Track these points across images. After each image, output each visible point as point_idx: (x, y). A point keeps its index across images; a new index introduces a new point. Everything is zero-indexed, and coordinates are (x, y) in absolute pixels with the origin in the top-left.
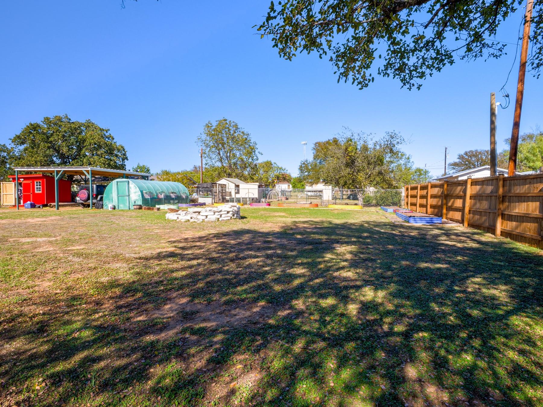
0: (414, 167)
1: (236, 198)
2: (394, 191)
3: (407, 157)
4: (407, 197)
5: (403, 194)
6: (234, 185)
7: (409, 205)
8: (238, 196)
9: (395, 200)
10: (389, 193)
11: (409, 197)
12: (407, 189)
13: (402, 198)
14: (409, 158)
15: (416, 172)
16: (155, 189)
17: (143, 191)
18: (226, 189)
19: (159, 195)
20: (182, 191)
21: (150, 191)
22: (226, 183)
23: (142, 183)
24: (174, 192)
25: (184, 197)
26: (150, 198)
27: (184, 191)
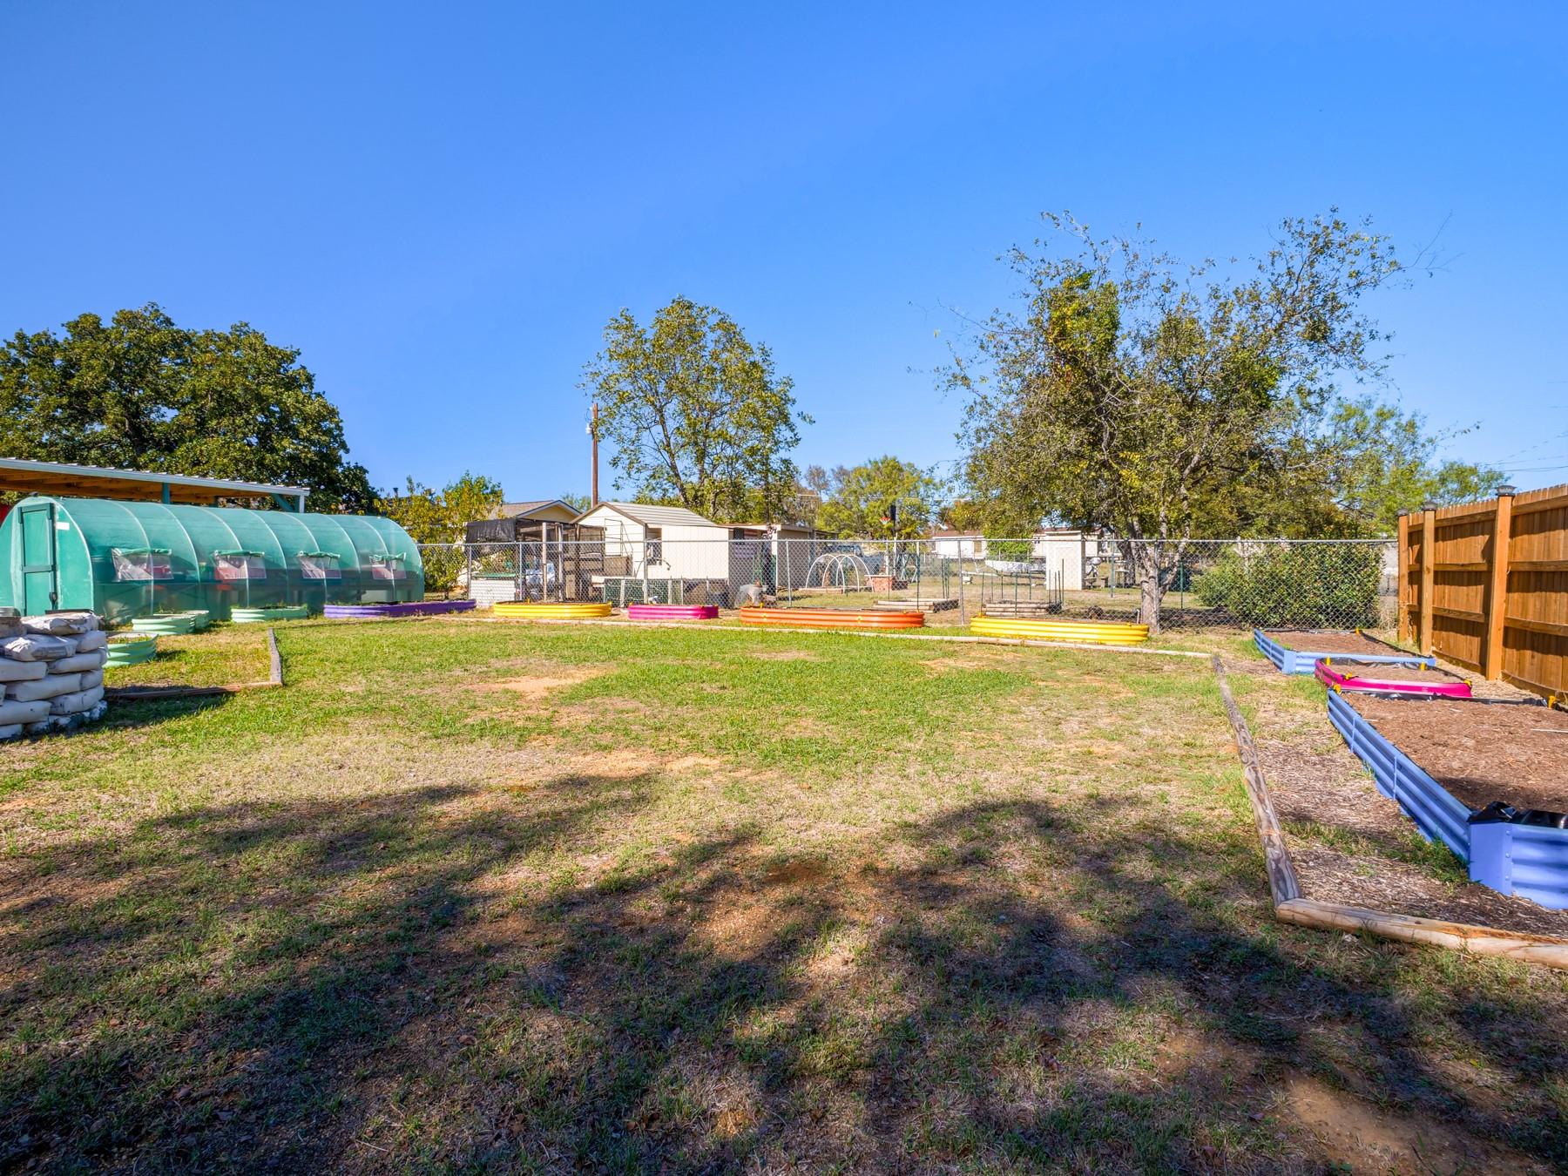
0: (1434, 464)
1: (650, 582)
2: (1339, 545)
3: (1404, 421)
4: (1415, 577)
5: (1392, 564)
6: (641, 529)
7: (1427, 623)
8: (656, 573)
9: (1347, 593)
10: (1307, 557)
11: (1428, 579)
12: (1415, 536)
13: (1383, 584)
14: (1412, 425)
15: (1443, 481)
16: (205, 542)
17: (113, 548)
18: (603, 546)
19: (223, 565)
20: (378, 550)
21: (162, 550)
22: (608, 523)
23: (132, 515)
24: (324, 553)
25: (391, 576)
26: (156, 582)
27: (393, 550)
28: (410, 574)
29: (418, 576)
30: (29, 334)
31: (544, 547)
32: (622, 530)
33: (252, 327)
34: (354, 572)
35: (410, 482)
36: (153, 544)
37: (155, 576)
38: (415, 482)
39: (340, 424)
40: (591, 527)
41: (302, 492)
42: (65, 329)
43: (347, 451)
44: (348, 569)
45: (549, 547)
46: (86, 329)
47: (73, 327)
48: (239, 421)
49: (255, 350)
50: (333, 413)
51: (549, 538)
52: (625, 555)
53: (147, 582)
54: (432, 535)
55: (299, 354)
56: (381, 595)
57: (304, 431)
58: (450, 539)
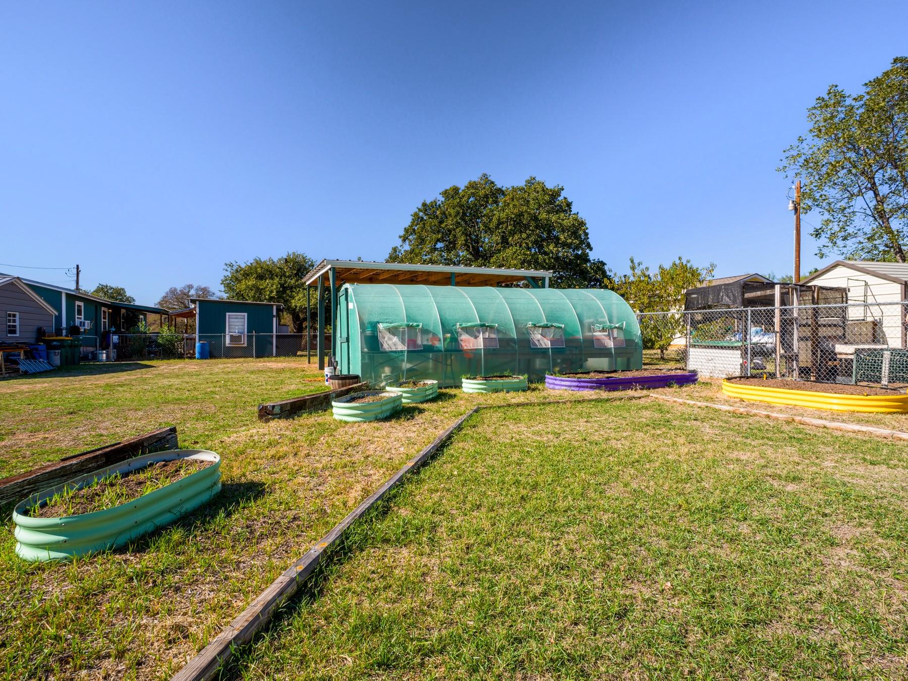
16: (450, 316)
17: (378, 323)
18: (844, 310)
19: (465, 337)
20: (600, 320)
21: (415, 324)
22: (851, 283)
23: (400, 295)
24: (550, 324)
25: (610, 344)
26: (408, 352)
27: (615, 320)
28: (629, 342)
29: (637, 343)
30: (428, 202)
31: (777, 312)
32: (866, 291)
33: (537, 179)
34: (577, 340)
35: (632, 261)
36: (409, 318)
37: (408, 348)
38: (636, 262)
39: (587, 231)
40: (831, 289)
41: (548, 274)
42: (441, 196)
43: (591, 249)
44: (571, 337)
45: (783, 312)
46: (452, 194)
47: (445, 193)
48: (524, 236)
49: (538, 192)
50: (582, 224)
51: (783, 303)
52: (870, 319)
53: (402, 351)
54: (650, 306)
55: (563, 189)
56: (603, 363)
57: (562, 237)
58: (665, 308)
